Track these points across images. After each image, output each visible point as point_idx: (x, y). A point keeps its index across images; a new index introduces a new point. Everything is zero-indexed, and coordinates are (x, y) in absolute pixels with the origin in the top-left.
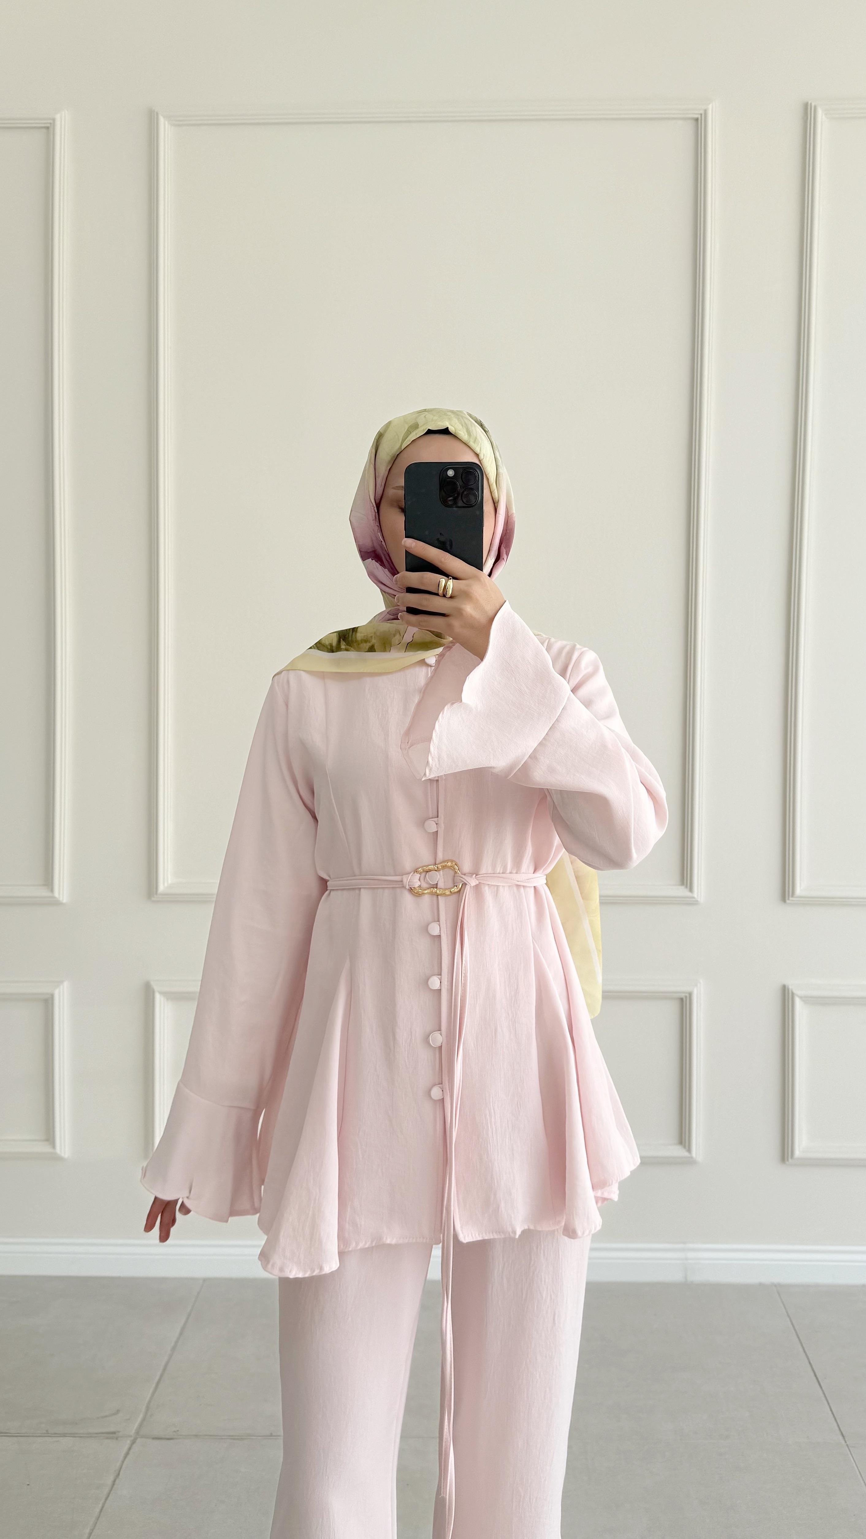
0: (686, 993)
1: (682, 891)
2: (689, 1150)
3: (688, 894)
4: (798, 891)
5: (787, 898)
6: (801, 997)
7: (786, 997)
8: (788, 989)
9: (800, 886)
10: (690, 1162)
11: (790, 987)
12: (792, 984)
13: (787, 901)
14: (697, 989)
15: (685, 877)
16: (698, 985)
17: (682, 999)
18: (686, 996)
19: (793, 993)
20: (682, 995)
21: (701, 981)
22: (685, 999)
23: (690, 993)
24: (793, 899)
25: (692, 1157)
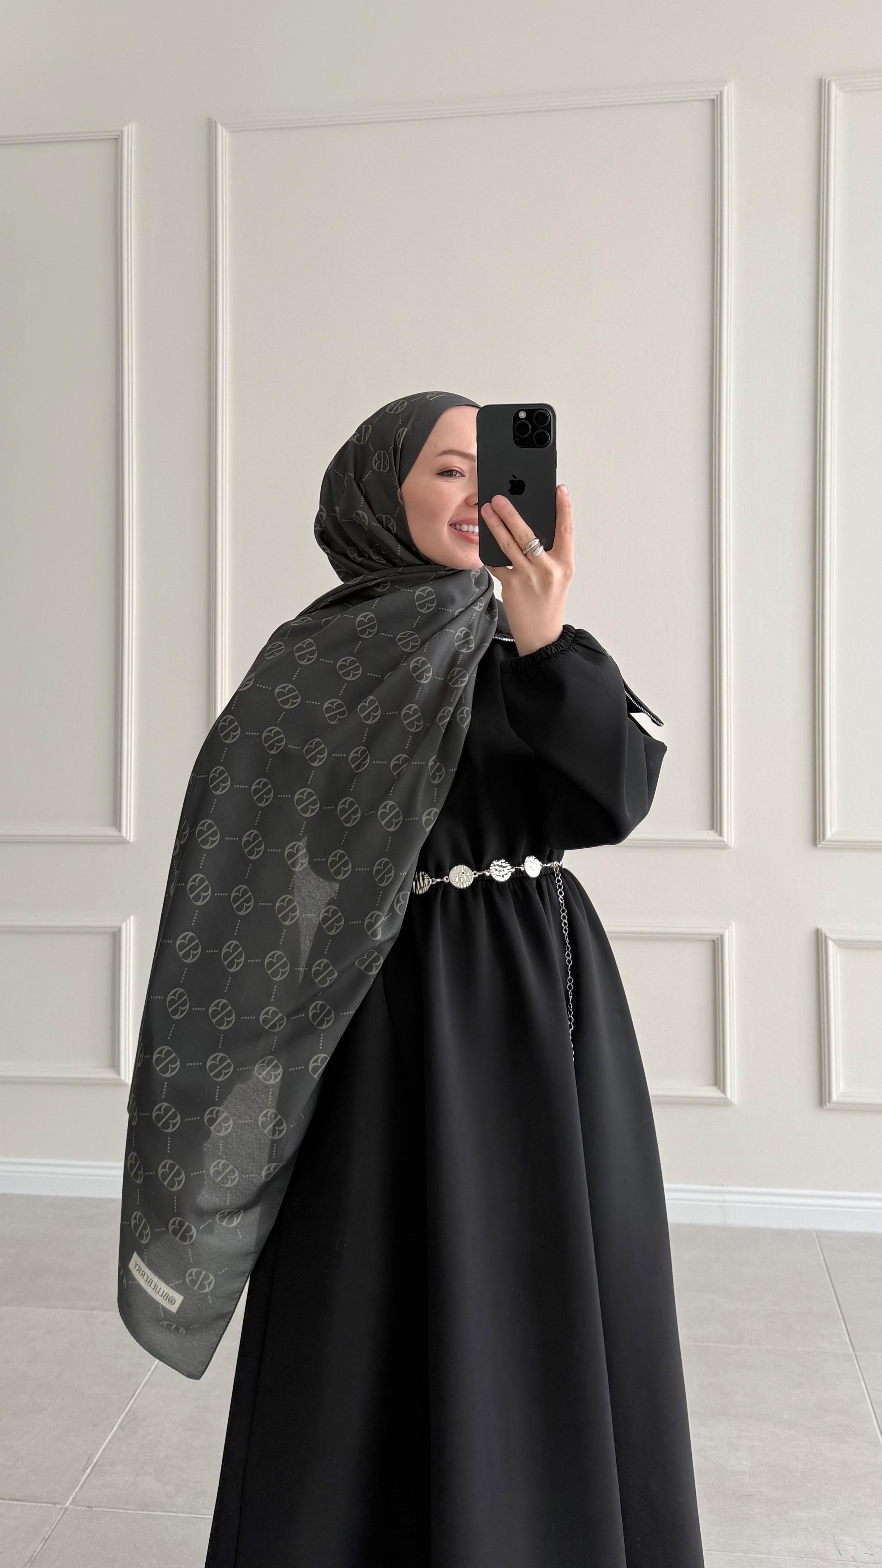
0: (717, 935)
1: (712, 835)
2: (723, 1090)
3: (721, 839)
4: (829, 835)
5: (818, 842)
6: (834, 941)
7: (819, 941)
9: (831, 831)
10: (725, 1105)
11: (823, 931)
12: (825, 928)
13: (819, 846)
14: (729, 932)
15: (715, 822)
16: (730, 927)
17: (714, 941)
18: (718, 939)
19: (826, 937)
20: (714, 937)
21: (733, 924)
22: (717, 942)
23: (722, 936)
24: (824, 843)
25: (727, 1098)
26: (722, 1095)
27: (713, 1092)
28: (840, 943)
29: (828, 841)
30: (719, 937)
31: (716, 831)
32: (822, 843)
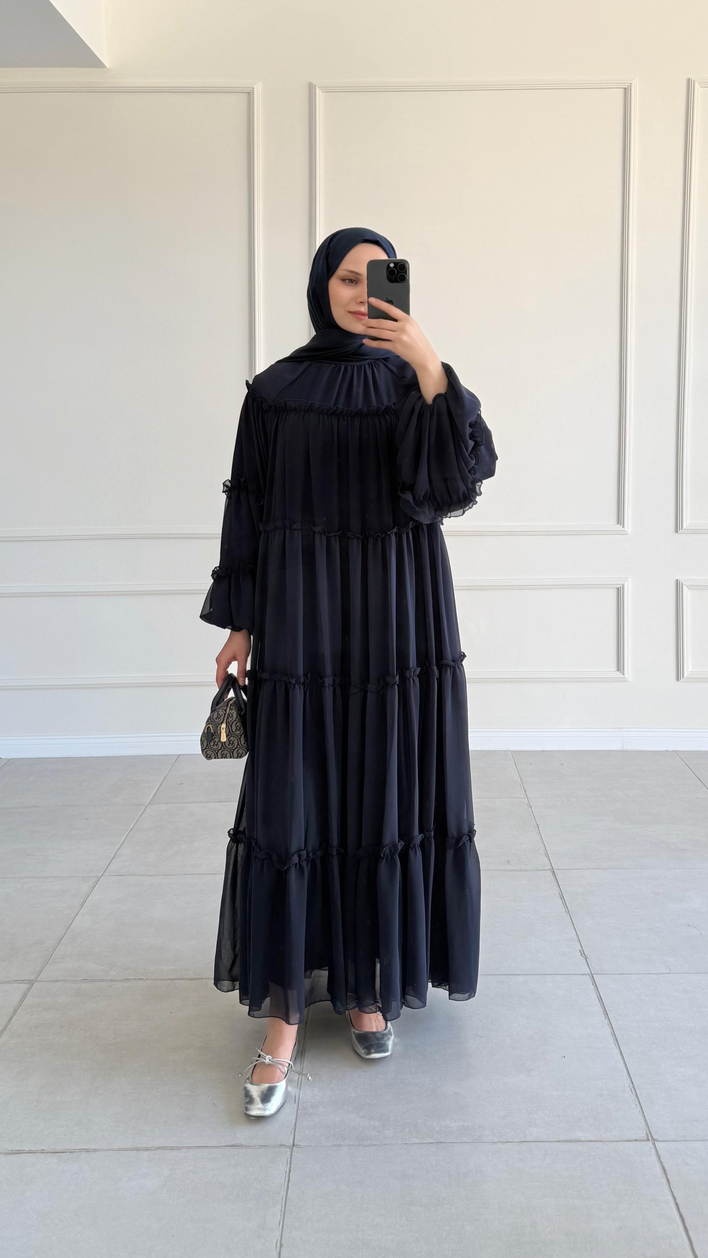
1: (619, 527)
2: (623, 674)
3: (623, 529)
4: (686, 526)
6: (687, 585)
7: (678, 586)
9: (687, 524)
10: (625, 680)
11: (680, 580)
13: (679, 532)
14: (628, 584)
15: (620, 520)
16: (628, 580)
17: (619, 588)
18: (621, 587)
19: (682, 583)
20: (619, 586)
21: (630, 578)
22: (620, 588)
23: (623, 585)
24: (683, 531)
25: (626, 678)
26: (623, 676)
27: (619, 674)
28: (690, 587)
29: (684, 530)
30: (622, 586)
31: (621, 525)
32: (681, 530)
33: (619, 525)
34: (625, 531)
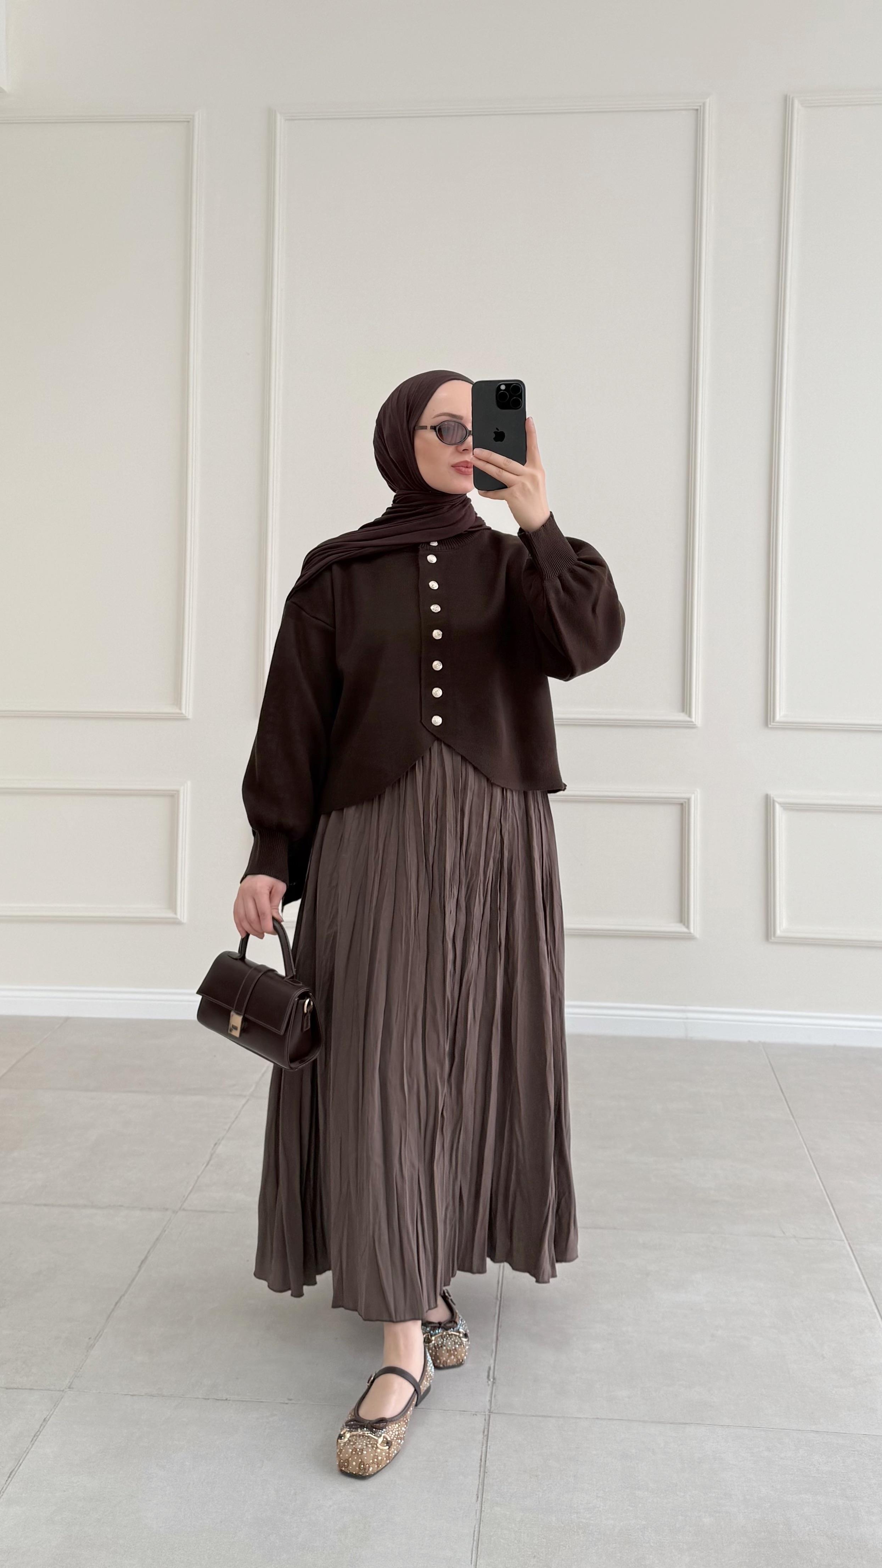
0: (686, 799)
1: (683, 717)
2: (687, 927)
3: (690, 719)
4: (778, 718)
5: (769, 723)
6: (780, 804)
7: (768, 803)
8: (770, 797)
9: (780, 714)
10: (688, 937)
11: (772, 796)
12: (773, 793)
13: (770, 726)
14: (695, 796)
15: (685, 705)
16: (696, 791)
17: (682, 804)
18: (685, 802)
19: (773, 801)
20: (682, 801)
21: (699, 790)
22: (684, 805)
23: (689, 799)
24: (774, 724)
25: (690, 933)
26: (686, 930)
27: (679, 928)
28: (785, 806)
29: (777, 722)
30: (686, 801)
31: (686, 713)
32: (772, 724)
33: (682, 714)
34: (692, 722)
